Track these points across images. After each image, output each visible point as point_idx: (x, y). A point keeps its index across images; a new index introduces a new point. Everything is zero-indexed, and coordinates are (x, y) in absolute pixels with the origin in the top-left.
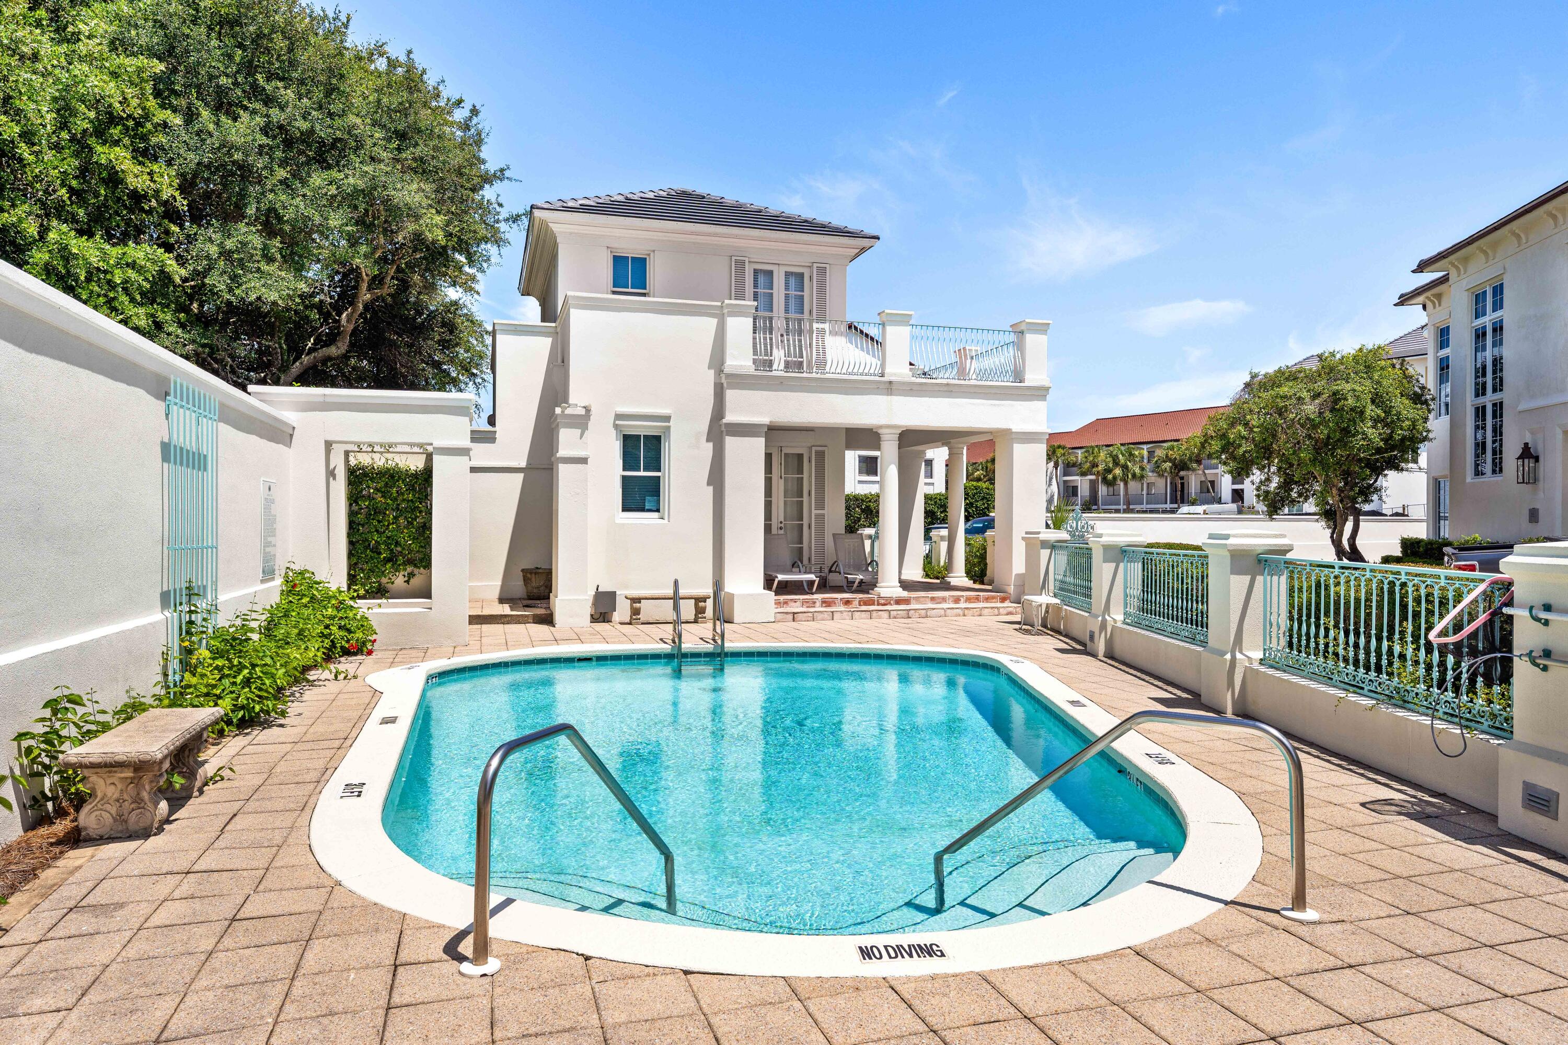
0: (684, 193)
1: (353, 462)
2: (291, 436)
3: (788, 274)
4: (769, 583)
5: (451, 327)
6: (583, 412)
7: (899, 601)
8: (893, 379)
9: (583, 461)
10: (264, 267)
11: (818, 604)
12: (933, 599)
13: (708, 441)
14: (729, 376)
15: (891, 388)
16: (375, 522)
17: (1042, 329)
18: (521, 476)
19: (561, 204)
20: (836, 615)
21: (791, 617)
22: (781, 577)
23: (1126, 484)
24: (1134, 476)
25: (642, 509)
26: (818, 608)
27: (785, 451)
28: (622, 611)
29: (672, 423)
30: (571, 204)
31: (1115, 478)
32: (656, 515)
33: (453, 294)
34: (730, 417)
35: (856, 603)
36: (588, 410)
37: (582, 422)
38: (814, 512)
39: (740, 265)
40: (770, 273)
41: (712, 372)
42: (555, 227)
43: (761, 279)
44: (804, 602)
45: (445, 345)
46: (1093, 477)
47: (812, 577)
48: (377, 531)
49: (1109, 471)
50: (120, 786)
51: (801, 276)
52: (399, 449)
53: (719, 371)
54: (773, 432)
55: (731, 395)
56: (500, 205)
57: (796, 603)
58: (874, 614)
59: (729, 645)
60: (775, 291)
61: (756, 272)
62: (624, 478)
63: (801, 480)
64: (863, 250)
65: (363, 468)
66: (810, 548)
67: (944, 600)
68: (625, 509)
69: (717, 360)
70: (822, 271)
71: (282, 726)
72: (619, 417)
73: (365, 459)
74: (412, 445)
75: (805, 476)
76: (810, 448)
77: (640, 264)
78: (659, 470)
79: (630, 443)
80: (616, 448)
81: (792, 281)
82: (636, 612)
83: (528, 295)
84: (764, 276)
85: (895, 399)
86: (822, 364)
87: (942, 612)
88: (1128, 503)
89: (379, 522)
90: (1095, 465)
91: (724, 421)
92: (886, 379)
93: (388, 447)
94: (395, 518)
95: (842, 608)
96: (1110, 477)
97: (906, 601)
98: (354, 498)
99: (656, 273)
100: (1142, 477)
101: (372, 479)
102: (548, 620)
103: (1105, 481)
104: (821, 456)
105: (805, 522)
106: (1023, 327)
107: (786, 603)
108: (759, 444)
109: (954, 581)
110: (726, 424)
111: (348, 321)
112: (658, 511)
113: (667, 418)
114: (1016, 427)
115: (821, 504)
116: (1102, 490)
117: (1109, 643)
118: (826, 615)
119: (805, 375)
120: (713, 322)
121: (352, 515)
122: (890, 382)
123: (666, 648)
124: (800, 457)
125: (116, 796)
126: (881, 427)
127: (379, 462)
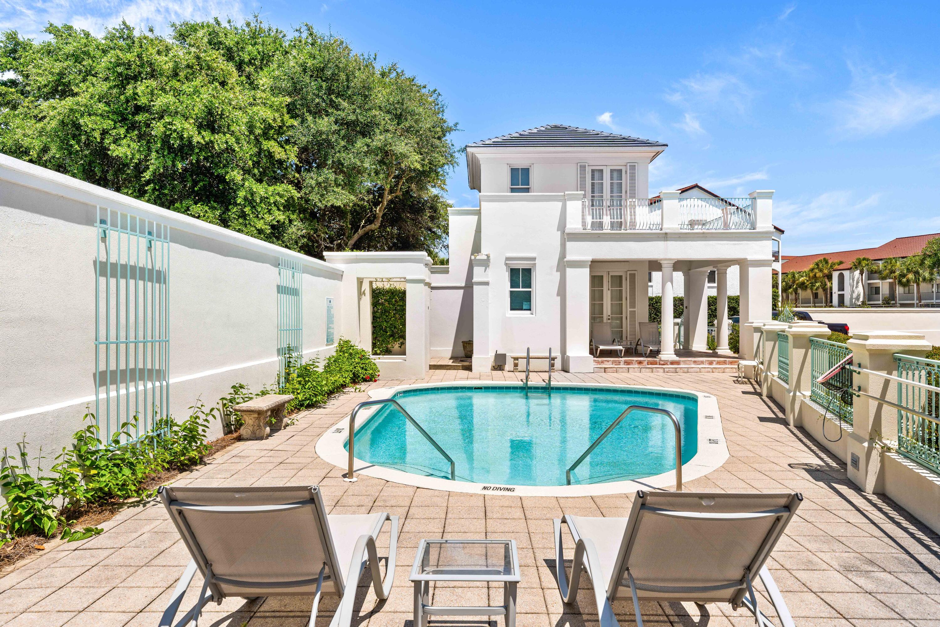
0: (556, 127)
1: (374, 286)
2: (342, 275)
3: (612, 171)
4: (592, 352)
5: (434, 209)
6: (485, 257)
7: (672, 363)
8: (667, 231)
9: (487, 284)
10: (336, 189)
11: (622, 363)
12: (695, 362)
13: (557, 271)
14: (568, 234)
15: (666, 237)
16: (385, 317)
17: (768, 196)
18: (461, 292)
19: (482, 143)
20: (630, 370)
21: (603, 370)
22: (602, 347)
23: (918, 285)
24: (924, 279)
25: (521, 309)
26: (622, 366)
27: (611, 274)
28: (509, 366)
29: (536, 262)
30: (487, 142)
31: (908, 281)
32: (529, 312)
33: (434, 191)
34: (569, 257)
35: (646, 363)
36: (488, 256)
37: (486, 263)
38: (629, 310)
39: (583, 168)
40: (602, 171)
41: (559, 232)
42: (478, 156)
43: (597, 175)
44: (613, 362)
45: (432, 218)
46: (891, 280)
47: (621, 347)
48: (386, 321)
49: (904, 276)
50: (253, 420)
51: (620, 171)
52: (395, 280)
53: (563, 232)
54: (594, 264)
55: (569, 245)
56: (453, 145)
57: (609, 362)
58: (654, 370)
59: (554, 383)
60: (604, 181)
61: (593, 171)
62: (511, 292)
63: (621, 291)
64: (658, 154)
65: (379, 289)
66: (627, 331)
67: (702, 362)
68: (512, 309)
69: (562, 226)
70: (633, 168)
71: (324, 408)
72: (507, 259)
73: (380, 285)
74: (400, 278)
75: (624, 288)
76: (626, 272)
77: (526, 171)
78: (530, 288)
79: (514, 272)
80: (506, 276)
81: (615, 175)
82: (516, 365)
83: (474, 189)
84: (597, 173)
85: (669, 243)
86: (634, 225)
87: (698, 370)
88: (920, 299)
89: (387, 316)
90: (893, 272)
91: (565, 259)
92: (663, 231)
93: (389, 280)
94: (394, 314)
95: (637, 366)
96: (904, 280)
97: (678, 363)
98: (375, 304)
99: (536, 175)
100: (931, 280)
101: (383, 295)
102: (469, 368)
103: (900, 283)
104: (633, 277)
105: (624, 316)
106: (755, 195)
107: (602, 362)
108: (585, 273)
109: (720, 352)
110: (567, 261)
111: (380, 210)
112: (530, 310)
113: (534, 259)
114: (750, 258)
115: (633, 305)
116: (899, 290)
118: (624, 370)
119: (623, 232)
120: (560, 204)
121: (374, 313)
122: (666, 233)
123: (520, 384)
124: (621, 277)
125: (252, 423)
126: (661, 260)
127: (387, 286)
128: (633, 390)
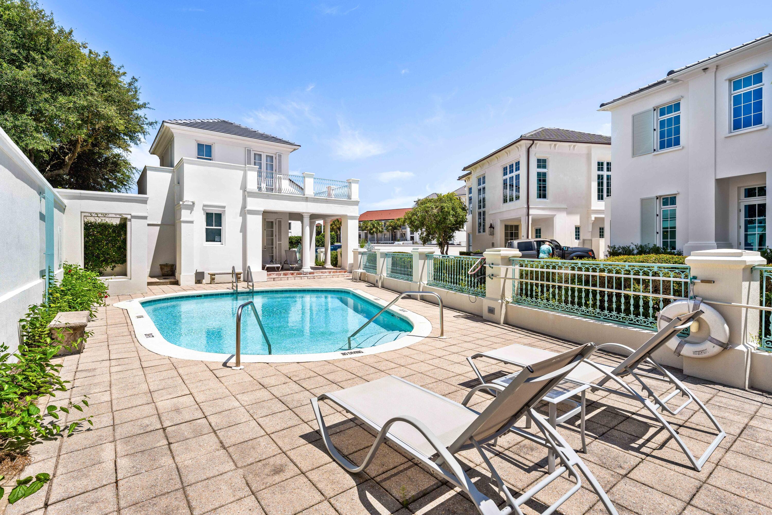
0: (224, 121)
1: (86, 220)
2: (64, 209)
3: (267, 156)
4: (263, 268)
5: (116, 164)
6: (191, 204)
7: (310, 273)
8: (308, 196)
9: (192, 222)
10: (35, 134)
11: (282, 275)
12: (322, 272)
13: (240, 216)
14: (248, 192)
15: (307, 199)
16: (97, 246)
17: (357, 182)
18: (159, 227)
19: (175, 121)
20: (289, 279)
21: (273, 279)
22: (267, 266)
23: (377, 234)
24: (380, 231)
25: (214, 241)
26: (282, 276)
27: (267, 220)
28: (207, 279)
29: (226, 209)
30: (179, 122)
31: (373, 232)
32: (220, 243)
33: (117, 151)
34: (249, 207)
35: (295, 274)
36: (194, 203)
37: (191, 207)
38: (277, 242)
39: (249, 151)
40: (261, 155)
41: (242, 191)
42: (173, 130)
43: (257, 157)
44: (277, 274)
45: (112, 171)
46: (366, 231)
47: (279, 265)
48: (98, 249)
49: (371, 229)
50: (67, 336)
51: (272, 157)
52: (110, 216)
53: (245, 191)
54: (265, 213)
55: (249, 200)
56: (146, 119)
57: (274, 275)
58: (302, 278)
59: (256, 289)
60: (262, 162)
61: (255, 154)
62: (206, 229)
63: (273, 231)
64: (295, 150)
65: (91, 223)
66: (276, 255)
67: (326, 272)
68: (207, 241)
69: (244, 187)
70: (280, 156)
72: (204, 206)
73: (92, 220)
74: (116, 214)
75: (274, 229)
76: (276, 219)
77: (209, 148)
78: (221, 226)
79: (209, 216)
80: (204, 217)
81: (269, 159)
82: (213, 279)
83: (154, 154)
84: (258, 156)
85: (309, 203)
86: (280, 190)
87: (325, 277)
88: (378, 241)
89: (99, 245)
90: (367, 227)
91: (247, 209)
92: (305, 196)
93: (105, 215)
94: (107, 244)
95: (291, 276)
96: (372, 231)
97: (313, 273)
98: (87, 235)
99: (216, 151)
100: (382, 232)
101: (96, 228)
102: (177, 283)
103: (370, 233)
104: (280, 222)
105: (274, 246)
106: (351, 181)
107: (270, 275)
108: (259, 218)
109: (327, 267)
110: (248, 210)
111: (70, 159)
112: (220, 241)
113: (224, 207)
114: (349, 214)
115: (280, 239)
116: (369, 236)
117: (382, 283)
118: (285, 279)
119: (274, 193)
120: (241, 173)
121: (86, 242)
122: (307, 198)
123: (231, 291)
124: (272, 222)
126: (304, 213)
127: (99, 221)
128: (306, 289)
